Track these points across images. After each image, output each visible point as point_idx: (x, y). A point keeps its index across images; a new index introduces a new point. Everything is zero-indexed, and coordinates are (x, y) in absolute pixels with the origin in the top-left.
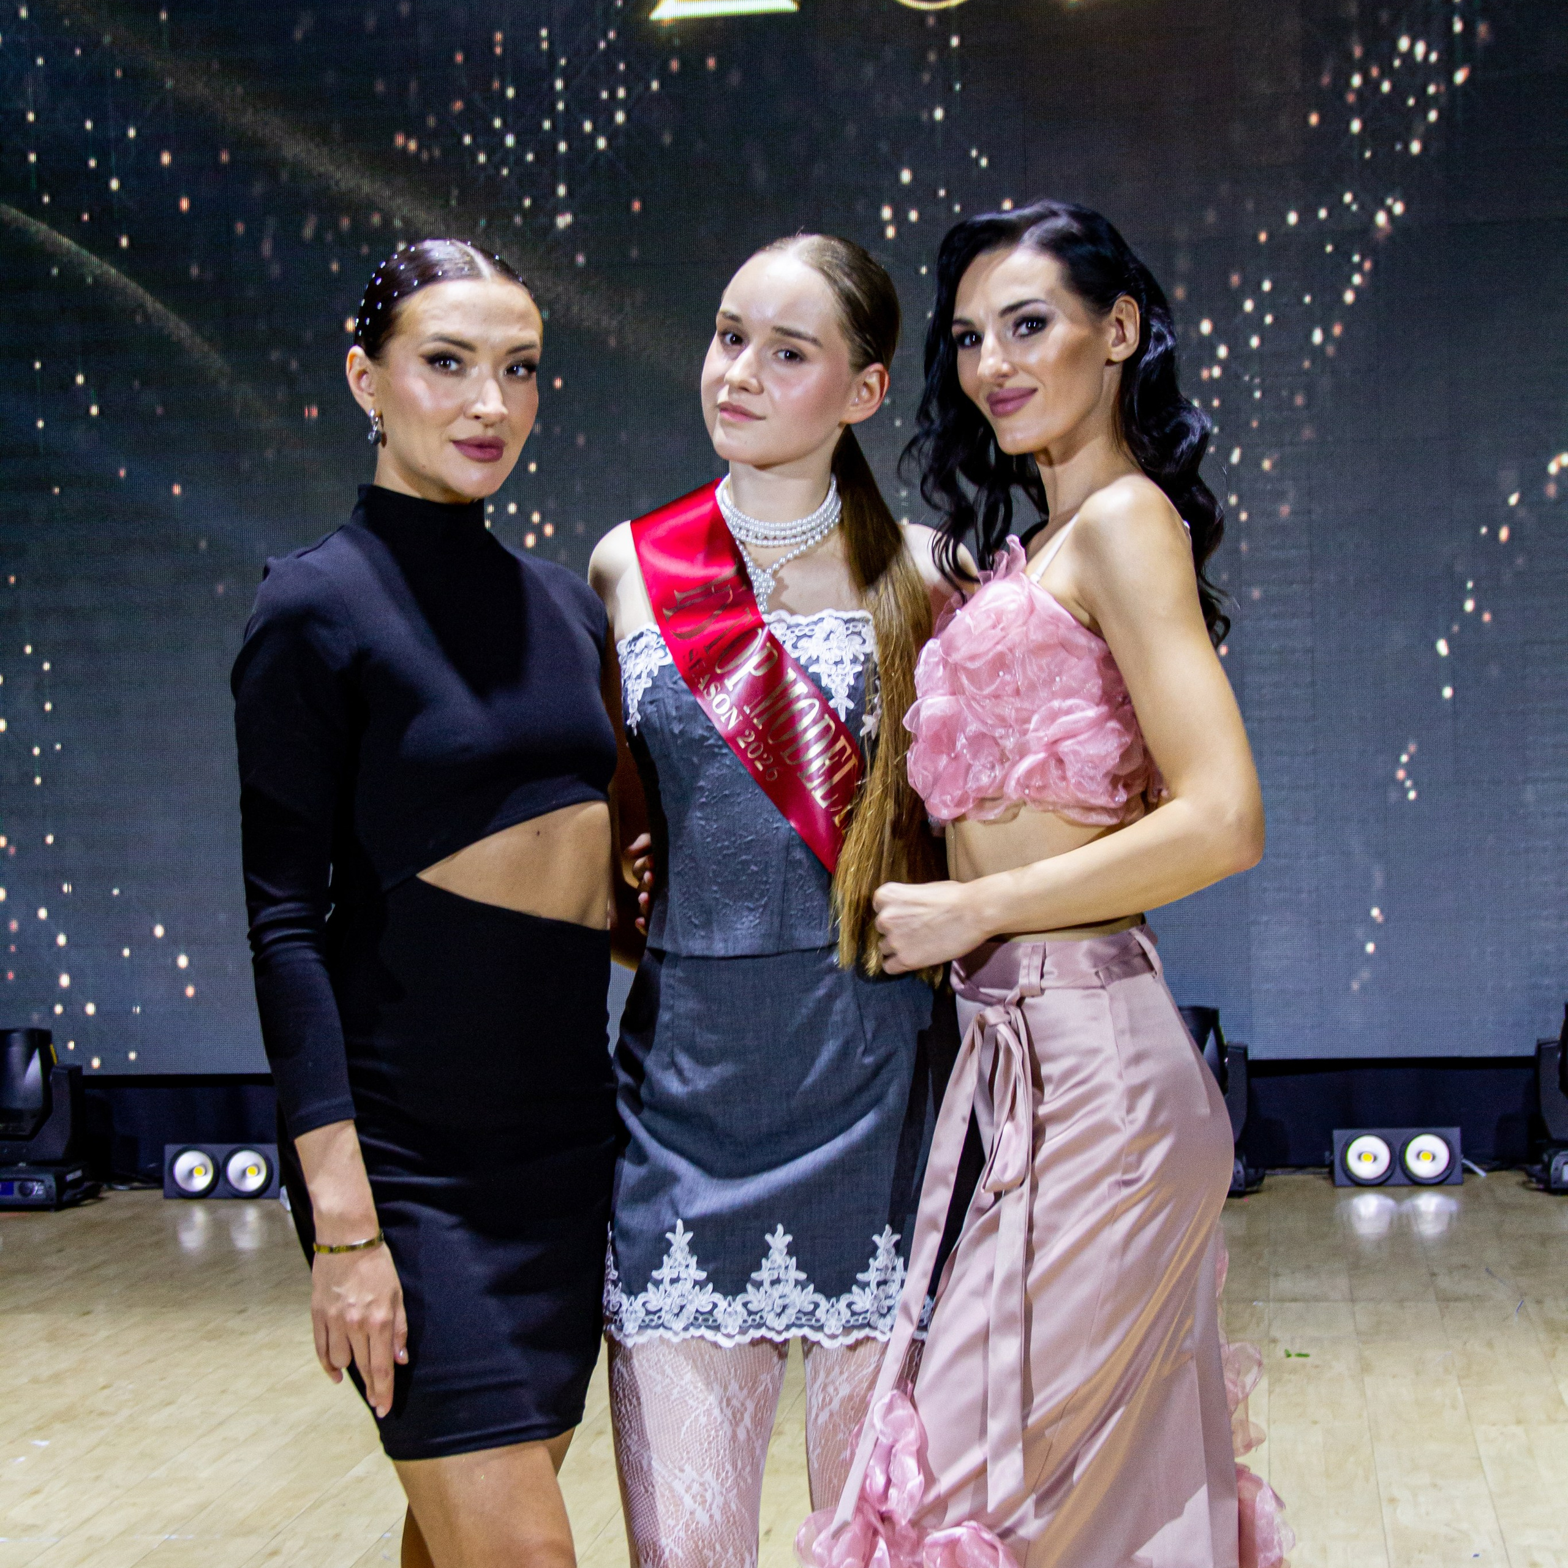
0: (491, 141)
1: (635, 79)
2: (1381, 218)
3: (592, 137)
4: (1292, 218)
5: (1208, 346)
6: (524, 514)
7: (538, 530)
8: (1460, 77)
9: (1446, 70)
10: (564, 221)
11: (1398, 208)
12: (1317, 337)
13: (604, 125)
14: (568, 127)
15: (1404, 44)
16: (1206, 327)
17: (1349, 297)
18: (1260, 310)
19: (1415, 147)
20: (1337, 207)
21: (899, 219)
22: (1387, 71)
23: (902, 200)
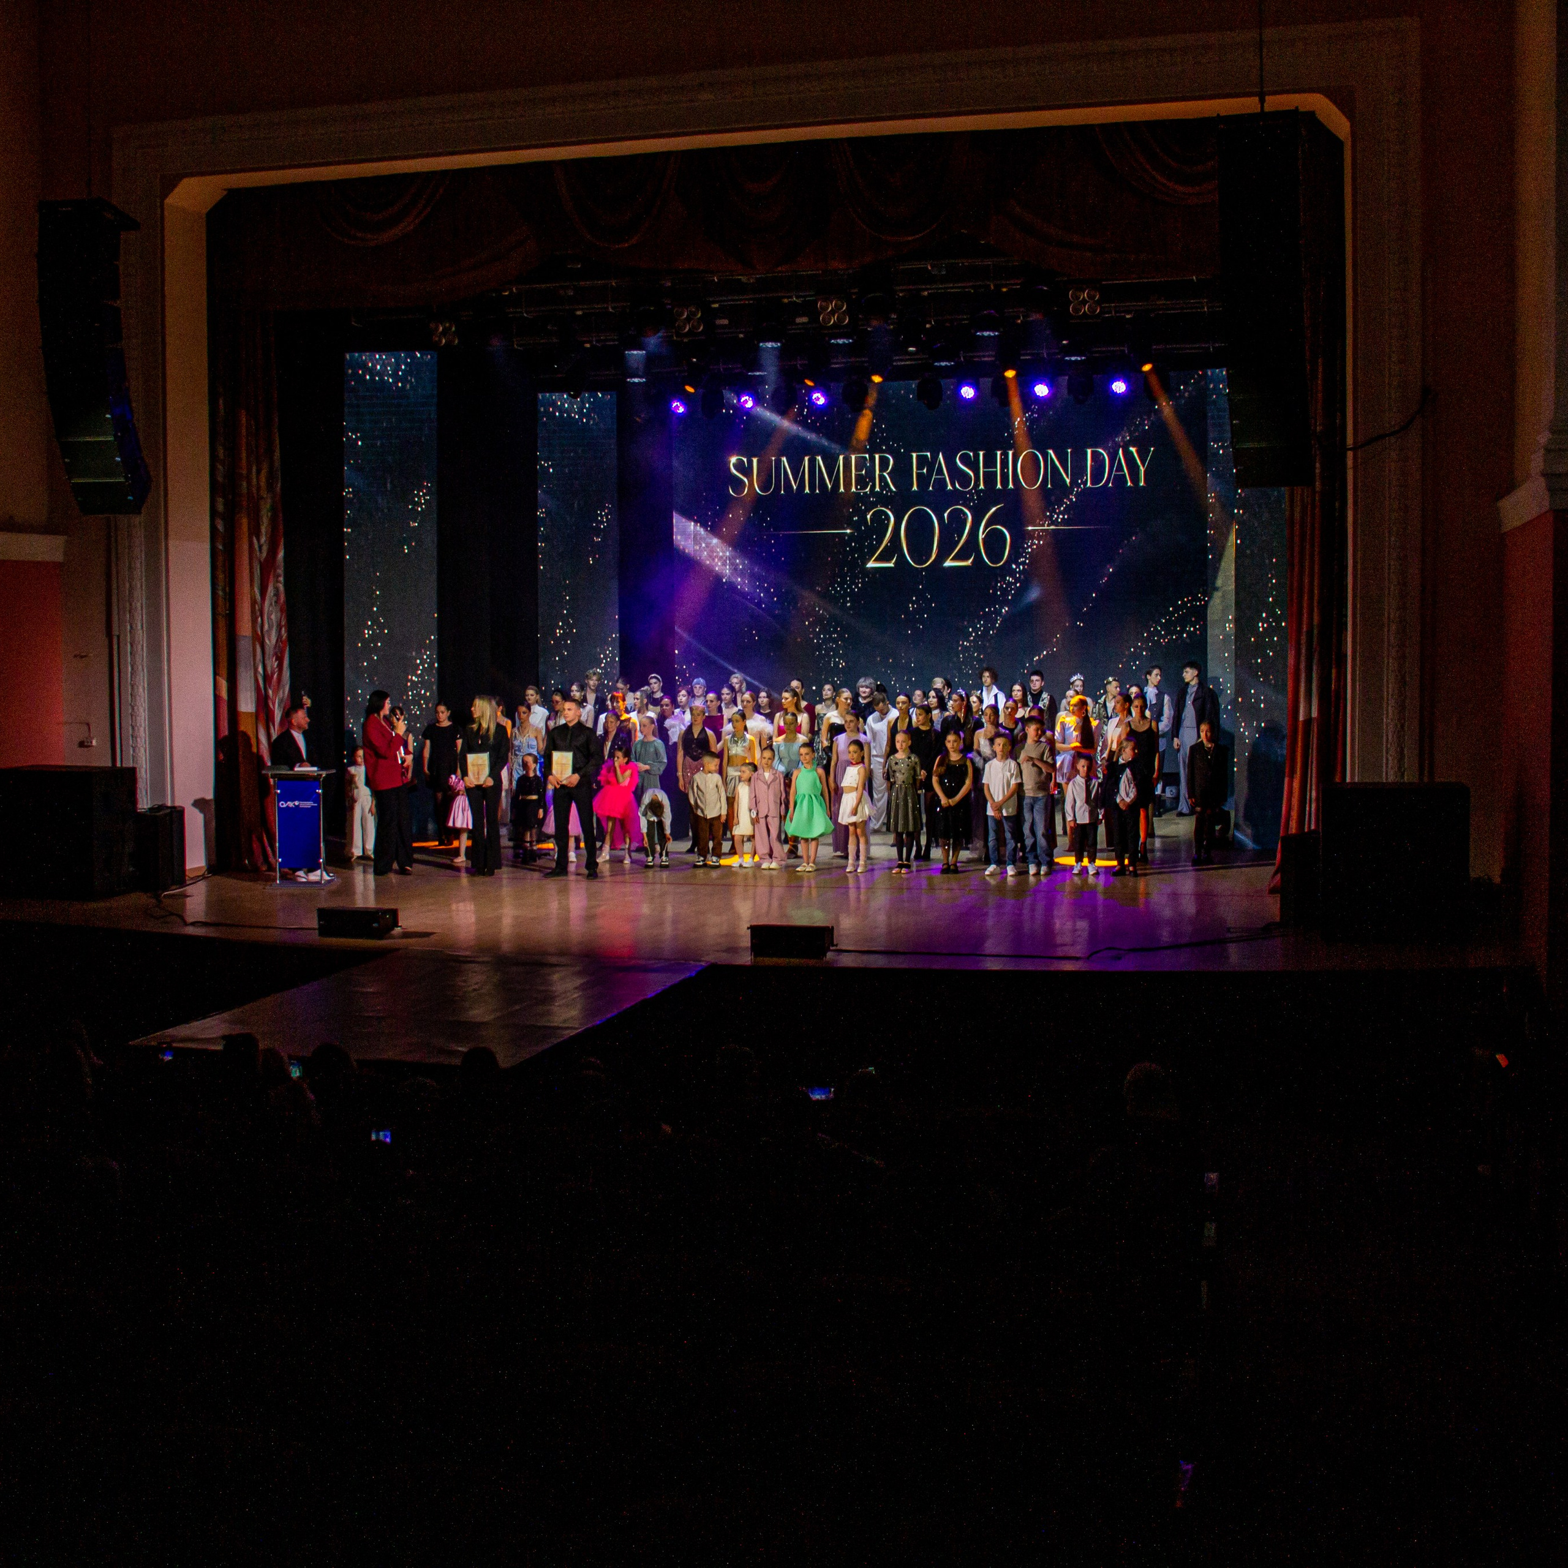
0: (835, 589)
1: (862, 578)
2: (1003, 611)
3: (854, 589)
4: (987, 610)
5: (971, 633)
6: (839, 661)
7: (842, 664)
8: (1018, 585)
9: (1015, 584)
10: (849, 605)
11: (1007, 609)
12: (991, 632)
13: (857, 586)
14: (849, 586)
15: (1008, 578)
16: (970, 630)
17: (997, 625)
18: (980, 627)
19: (1010, 598)
20: (995, 608)
21: (913, 606)
22: (1005, 583)
23: (913, 603)
